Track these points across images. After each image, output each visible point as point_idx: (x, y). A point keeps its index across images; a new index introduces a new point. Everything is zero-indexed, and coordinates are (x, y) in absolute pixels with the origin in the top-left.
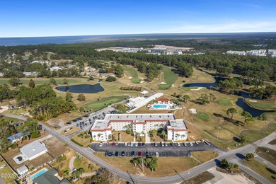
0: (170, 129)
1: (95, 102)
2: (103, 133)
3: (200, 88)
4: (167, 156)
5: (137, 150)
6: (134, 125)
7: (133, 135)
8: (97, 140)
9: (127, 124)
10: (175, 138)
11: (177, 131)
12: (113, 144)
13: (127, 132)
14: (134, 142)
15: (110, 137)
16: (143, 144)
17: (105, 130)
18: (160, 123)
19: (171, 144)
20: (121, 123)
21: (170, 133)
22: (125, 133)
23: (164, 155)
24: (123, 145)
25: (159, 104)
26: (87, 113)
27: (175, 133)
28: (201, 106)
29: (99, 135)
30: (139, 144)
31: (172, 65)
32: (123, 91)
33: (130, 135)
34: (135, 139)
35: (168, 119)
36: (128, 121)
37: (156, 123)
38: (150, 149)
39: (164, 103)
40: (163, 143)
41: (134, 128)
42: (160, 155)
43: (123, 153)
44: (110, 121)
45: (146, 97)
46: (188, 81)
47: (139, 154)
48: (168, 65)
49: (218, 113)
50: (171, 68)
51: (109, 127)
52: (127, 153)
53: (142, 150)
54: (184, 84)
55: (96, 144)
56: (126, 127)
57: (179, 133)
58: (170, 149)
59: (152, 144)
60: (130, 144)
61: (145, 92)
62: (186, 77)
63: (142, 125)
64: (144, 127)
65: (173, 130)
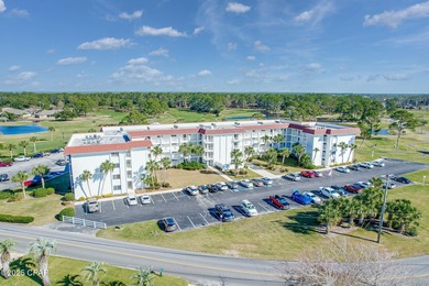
6: (208, 141)
10: (330, 157)
11: (336, 133)
13: (188, 168)
27: (332, 141)
36: (185, 132)
41: (207, 150)
63: (230, 138)
64: (235, 144)
65: (329, 131)
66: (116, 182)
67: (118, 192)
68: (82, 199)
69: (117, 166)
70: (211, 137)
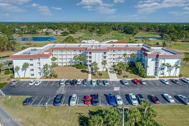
0: (151, 56)
6: (88, 55)
9: (78, 53)
10: (160, 72)
11: (164, 57)
13: (78, 67)
18: (128, 53)
21: (151, 63)
27: (161, 61)
29: (25, 66)
34: (90, 75)
37: (123, 52)
41: (88, 59)
44: (52, 49)
46: (136, 36)
57: (167, 61)
64: (105, 57)
65: (158, 56)
66: (32, 72)
67: (33, 77)
68: (17, 78)
69: (32, 65)
70: (90, 53)
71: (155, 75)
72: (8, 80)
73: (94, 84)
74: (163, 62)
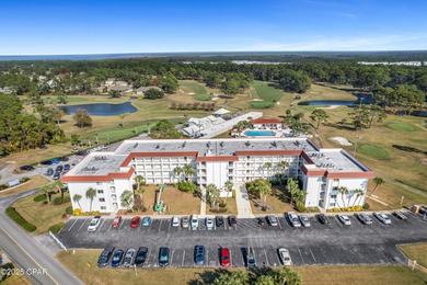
0: (314, 174)
1: (113, 129)
2: (104, 186)
3: (333, 107)
4: (321, 260)
5: (212, 242)
6: (200, 167)
7: (197, 194)
8: (85, 209)
9: (181, 162)
10: (329, 200)
11: (337, 177)
12: (136, 222)
13: (182, 188)
14: (203, 215)
15: (125, 201)
16: (232, 221)
17: (110, 177)
19: (321, 219)
20: (164, 161)
21: (313, 185)
22: (175, 190)
23: (309, 260)
24: (166, 226)
25: (256, 129)
26: (83, 148)
27: (331, 183)
28: (353, 133)
29: (91, 194)
30: (219, 222)
31: (267, 80)
32: (176, 111)
33: (189, 196)
34: (204, 205)
35: (300, 148)
36: (185, 155)
37: (265, 160)
38: (258, 238)
39: (268, 129)
40: (294, 215)
41: (201, 174)
42: (296, 257)
43: (164, 251)
44: (133, 156)
45: (227, 118)
46: (304, 97)
47: (223, 255)
48: (261, 79)
49: (403, 144)
50: (266, 83)
51: (125, 170)
52: (179, 252)
53: (230, 240)
54: (298, 101)
55: (80, 222)
56: (177, 170)
57: (343, 183)
58: (322, 236)
59: (260, 221)
60: (191, 220)
61: (223, 111)
62: (300, 92)
63: (225, 164)
64: (231, 171)
65: (326, 174)
67: (104, 211)
69: (102, 192)
70: (204, 163)
71: (320, 204)
72: (64, 216)
73: (210, 226)
74: (335, 184)
